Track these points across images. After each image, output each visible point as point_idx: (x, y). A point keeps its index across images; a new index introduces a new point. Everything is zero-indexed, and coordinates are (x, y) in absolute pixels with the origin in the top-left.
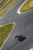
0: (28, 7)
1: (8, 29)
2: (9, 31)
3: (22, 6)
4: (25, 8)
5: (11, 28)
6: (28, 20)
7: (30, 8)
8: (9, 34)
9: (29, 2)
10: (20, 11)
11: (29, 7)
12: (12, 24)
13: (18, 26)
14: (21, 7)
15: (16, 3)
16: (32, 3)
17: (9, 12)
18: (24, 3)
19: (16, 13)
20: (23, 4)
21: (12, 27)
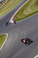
2: (1, 43)
8: (0, 47)
9: (24, 9)
12: (4, 35)
14: (14, 15)
16: (27, 10)
18: (17, 11)
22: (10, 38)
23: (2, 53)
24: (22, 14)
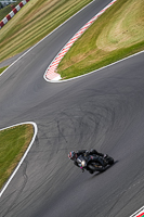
0: (94, 53)
1: (7, 150)
2: (12, 158)
3: (67, 48)
4: (81, 57)
5: (18, 145)
6: (95, 112)
7: (99, 59)
8: (9, 171)
9: (99, 33)
10: (59, 70)
11: (98, 53)
12: (23, 128)
13: (49, 135)
14: (63, 53)
15: (42, 37)
16: (110, 36)
17: (11, 78)
18: (75, 38)
19: (42, 82)
20: (70, 43)
21: (23, 139)
22: (45, 141)
23: (15, 195)
24: (92, 50)
